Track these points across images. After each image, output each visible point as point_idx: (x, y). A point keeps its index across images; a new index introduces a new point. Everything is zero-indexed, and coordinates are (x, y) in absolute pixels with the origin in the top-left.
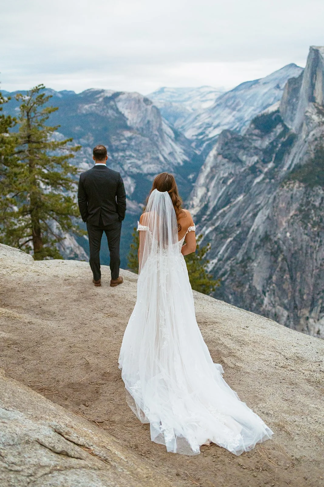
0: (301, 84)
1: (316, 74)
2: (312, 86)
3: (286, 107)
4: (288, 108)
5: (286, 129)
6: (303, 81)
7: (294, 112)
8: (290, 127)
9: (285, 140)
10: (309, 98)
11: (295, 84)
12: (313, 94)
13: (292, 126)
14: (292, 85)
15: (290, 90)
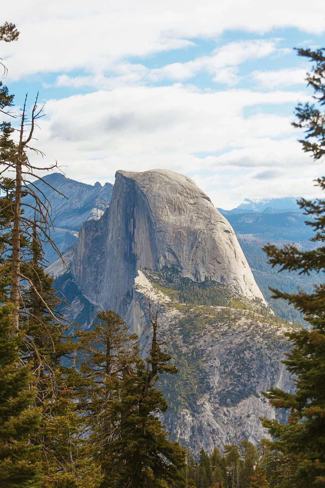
0: (107, 230)
1: (133, 217)
2: (130, 237)
3: (84, 269)
4: (88, 270)
5: (88, 307)
6: (111, 227)
7: (100, 278)
8: (94, 303)
9: (89, 327)
10: (125, 255)
11: (97, 231)
12: (131, 249)
13: (97, 301)
14: (92, 233)
15: (89, 242)
